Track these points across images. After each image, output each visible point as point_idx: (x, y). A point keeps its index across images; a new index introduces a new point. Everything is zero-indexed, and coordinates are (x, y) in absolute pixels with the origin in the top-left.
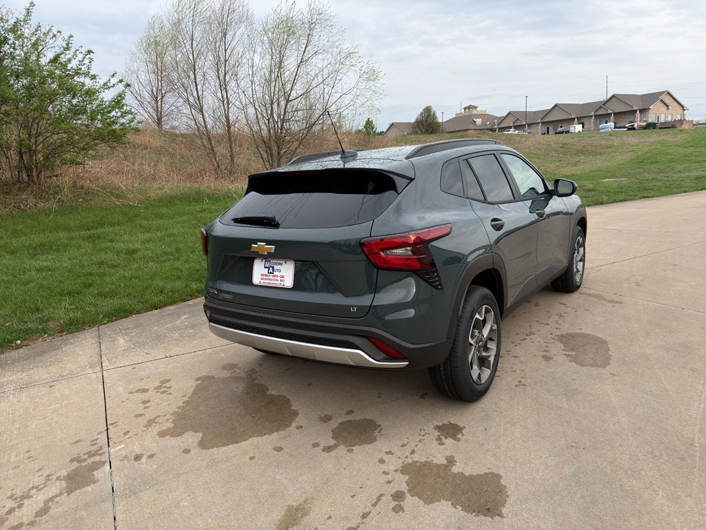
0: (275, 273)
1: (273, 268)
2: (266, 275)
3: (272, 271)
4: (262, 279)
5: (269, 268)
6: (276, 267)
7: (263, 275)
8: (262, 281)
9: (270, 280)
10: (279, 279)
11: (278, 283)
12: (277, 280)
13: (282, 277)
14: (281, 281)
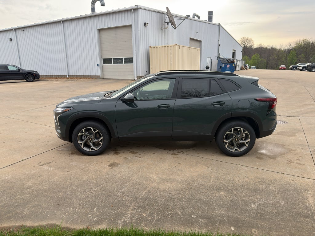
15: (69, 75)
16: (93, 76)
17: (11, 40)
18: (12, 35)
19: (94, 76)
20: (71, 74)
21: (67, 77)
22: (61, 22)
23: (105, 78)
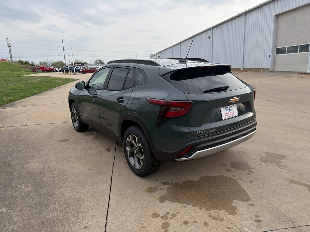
0: (231, 111)
1: (229, 109)
2: (228, 114)
3: (229, 110)
4: (226, 116)
5: (228, 110)
6: (230, 109)
7: (226, 114)
8: (226, 117)
9: (229, 115)
10: (233, 113)
11: (233, 115)
12: (232, 114)
13: (234, 112)
14: (234, 114)
15: (244, 67)
16: (263, 68)
17: (209, 37)
18: (209, 34)
19: (265, 68)
20: (245, 67)
21: (242, 69)
22: (244, 14)
23: (276, 70)
